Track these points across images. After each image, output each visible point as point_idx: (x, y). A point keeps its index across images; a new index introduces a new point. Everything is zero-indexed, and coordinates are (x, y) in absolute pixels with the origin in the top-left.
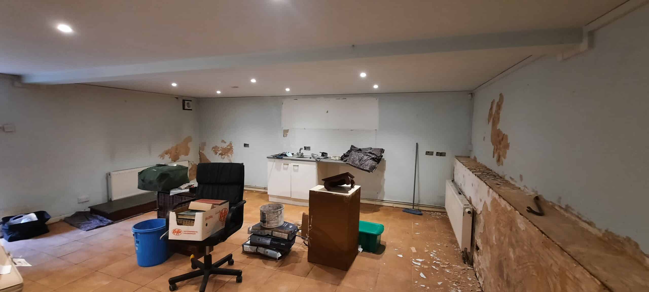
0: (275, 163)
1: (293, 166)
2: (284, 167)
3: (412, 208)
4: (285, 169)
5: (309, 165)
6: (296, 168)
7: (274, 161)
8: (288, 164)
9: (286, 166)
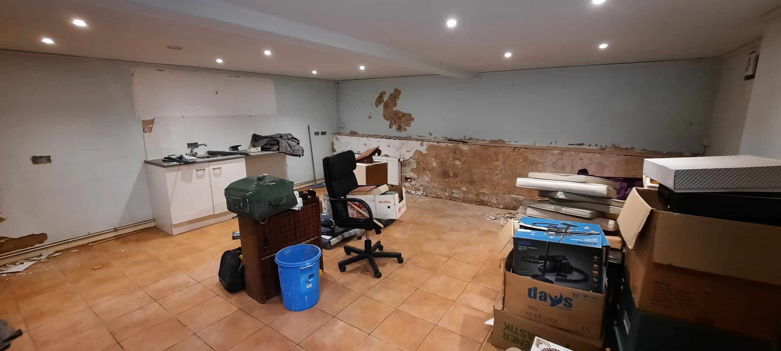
0: (180, 172)
1: (213, 169)
2: (197, 175)
3: (315, 183)
4: (198, 177)
5: (235, 164)
6: (217, 171)
7: (179, 170)
8: (204, 169)
9: (200, 173)
